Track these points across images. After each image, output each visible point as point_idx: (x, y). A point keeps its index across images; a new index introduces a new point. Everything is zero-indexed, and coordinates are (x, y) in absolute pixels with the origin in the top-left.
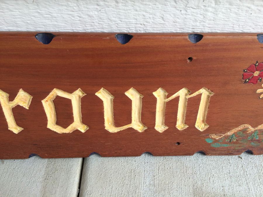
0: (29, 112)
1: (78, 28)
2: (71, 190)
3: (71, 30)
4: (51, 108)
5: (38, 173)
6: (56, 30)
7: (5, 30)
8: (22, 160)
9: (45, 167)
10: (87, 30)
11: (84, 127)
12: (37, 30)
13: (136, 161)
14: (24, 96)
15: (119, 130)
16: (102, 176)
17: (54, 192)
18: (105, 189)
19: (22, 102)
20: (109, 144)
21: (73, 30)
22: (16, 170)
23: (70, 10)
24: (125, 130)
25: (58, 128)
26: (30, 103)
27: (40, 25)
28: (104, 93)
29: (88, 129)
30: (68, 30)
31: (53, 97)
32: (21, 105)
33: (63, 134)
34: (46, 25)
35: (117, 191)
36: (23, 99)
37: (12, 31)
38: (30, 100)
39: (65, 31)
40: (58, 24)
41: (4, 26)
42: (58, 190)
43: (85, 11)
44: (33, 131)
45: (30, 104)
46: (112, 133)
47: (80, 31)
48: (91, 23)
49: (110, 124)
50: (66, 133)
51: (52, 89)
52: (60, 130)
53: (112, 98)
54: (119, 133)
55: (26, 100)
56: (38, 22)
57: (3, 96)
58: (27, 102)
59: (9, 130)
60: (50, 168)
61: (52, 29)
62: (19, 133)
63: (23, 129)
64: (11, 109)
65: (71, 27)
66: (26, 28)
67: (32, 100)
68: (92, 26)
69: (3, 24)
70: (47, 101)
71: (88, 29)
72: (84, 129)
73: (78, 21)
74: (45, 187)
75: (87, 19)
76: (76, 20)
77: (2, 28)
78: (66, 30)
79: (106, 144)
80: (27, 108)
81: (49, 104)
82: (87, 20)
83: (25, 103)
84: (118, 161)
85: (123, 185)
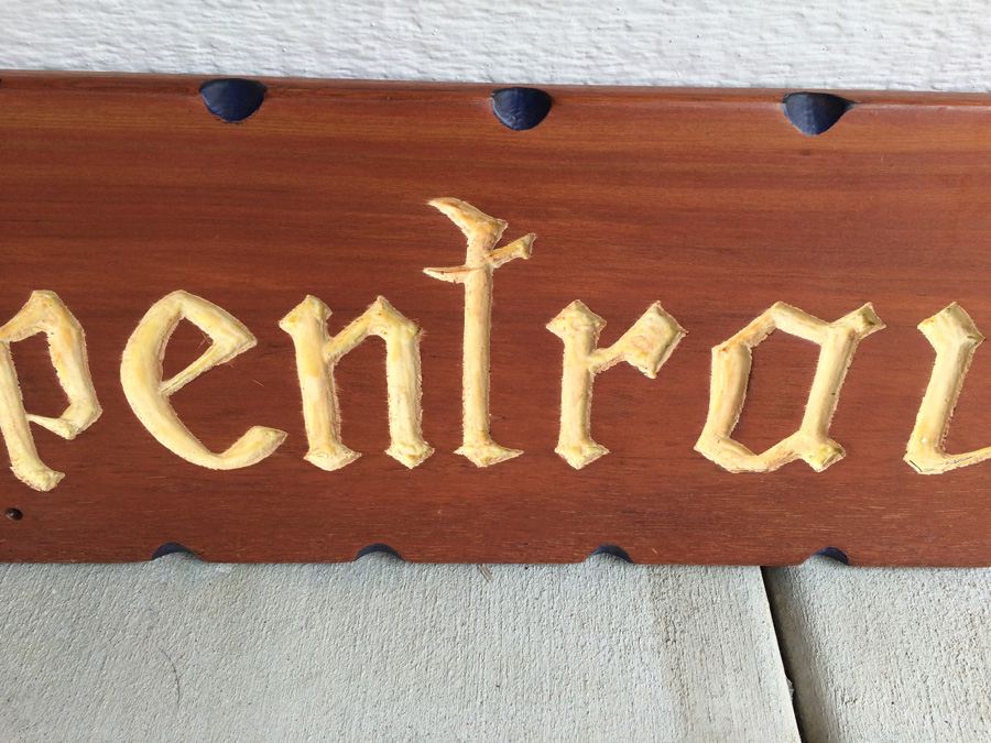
0: (652, 388)
1: (911, 77)
2: (775, 683)
3: (880, 83)
4: (731, 376)
5: (631, 617)
6: (825, 84)
7: (642, 80)
8: (556, 569)
9: (648, 596)
10: (937, 85)
11: (825, 450)
12: (755, 82)
13: (975, 586)
14: (653, 329)
15: (953, 467)
16: (871, 636)
17: (716, 689)
18: (898, 682)
19: (637, 352)
20: (898, 516)
21: (889, 82)
22: (545, 603)
23: (919, 9)
24: (975, 465)
25: (727, 450)
26: (668, 355)
27: (779, 64)
28: (946, 322)
29: (840, 457)
30: (870, 82)
31: (758, 333)
32: (633, 361)
33: (745, 474)
34: (801, 64)
35: (947, 692)
36: (644, 339)
37: (663, 84)
38: (667, 346)
39: (857, 86)
40: (846, 61)
41: (644, 65)
42: (729, 679)
43: (972, 13)
44: (639, 462)
45: (665, 359)
46: (924, 478)
47: (912, 89)
48: (969, 59)
49: (924, 440)
50: (753, 473)
51: (768, 305)
52: (735, 460)
53: (973, 341)
54: (948, 476)
55: (651, 346)
56: (776, 51)
57: (577, 330)
58: (655, 352)
59: (557, 456)
60: (667, 600)
61: (813, 80)
62: (586, 467)
63: (606, 452)
64: (593, 375)
65: (887, 72)
66: (722, 74)
67: (680, 345)
68: (966, 68)
69: (646, 58)
70: (724, 350)
71: (947, 78)
72: (822, 458)
73: (926, 51)
74: (676, 669)
75: (965, 42)
76: (921, 47)
77: (633, 74)
78: (865, 82)
79: (886, 517)
80: (651, 376)
81: (728, 363)
82: (963, 46)
83: (646, 354)
84: (910, 582)
85: (959, 669)
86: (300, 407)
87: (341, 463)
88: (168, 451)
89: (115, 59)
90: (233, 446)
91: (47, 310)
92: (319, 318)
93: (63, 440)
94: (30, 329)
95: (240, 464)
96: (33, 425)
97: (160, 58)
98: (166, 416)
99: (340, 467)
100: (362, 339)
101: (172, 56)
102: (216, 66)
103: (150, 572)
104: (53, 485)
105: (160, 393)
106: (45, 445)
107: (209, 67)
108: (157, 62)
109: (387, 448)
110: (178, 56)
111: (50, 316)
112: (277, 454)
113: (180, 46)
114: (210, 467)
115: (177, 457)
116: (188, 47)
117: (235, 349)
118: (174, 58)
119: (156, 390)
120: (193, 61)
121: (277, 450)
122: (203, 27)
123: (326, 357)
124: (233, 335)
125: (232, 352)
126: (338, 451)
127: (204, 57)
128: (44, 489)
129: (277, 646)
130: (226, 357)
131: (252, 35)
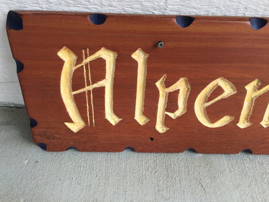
86: (241, 110)
87: (246, 126)
88: (200, 122)
89: (217, 12)
90: (218, 121)
91: (181, 83)
92: (256, 85)
93: (173, 119)
94: (175, 88)
95: (218, 126)
96: (166, 115)
97: (230, 12)
98: (202, 113)
99: (245, 127)
100: (266, 91)
101: (234, 11)
102: (244, 14)
103: (181, 156)
104: (165, 131)
105: (203, 106)
106: (167, 120)
107: (242, 14)
108: (228, 13)
109: (261, 122)
110: (235, 11)
111: (182, 85)
112: (230, 124)
113: (238, 8)
114: (209, 127)
115: (202, 124)
116: (240, 9)
117: (229, 94)
118: (233, 12)
119: (203, 105)
120: (238, 13)
121: (230, 123)
122: (247, 3)
123: (253, 96)
124: (229, 90)
125: (228, 95)
126: (245, 123)
127: (242, 12)
128: (162, 132)
129: (225, 177)
130: (226, 96)
131: (259, 5)
